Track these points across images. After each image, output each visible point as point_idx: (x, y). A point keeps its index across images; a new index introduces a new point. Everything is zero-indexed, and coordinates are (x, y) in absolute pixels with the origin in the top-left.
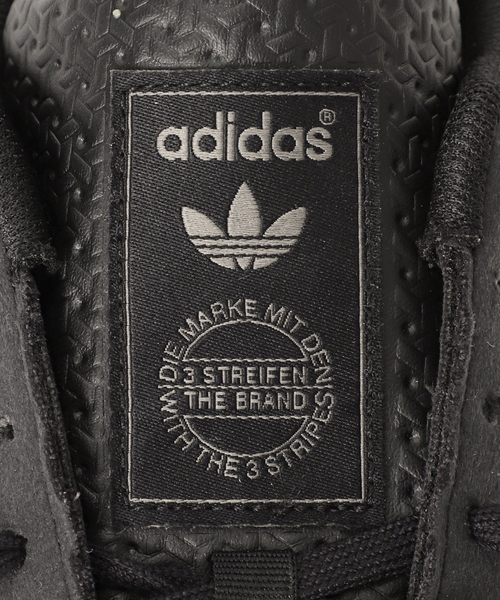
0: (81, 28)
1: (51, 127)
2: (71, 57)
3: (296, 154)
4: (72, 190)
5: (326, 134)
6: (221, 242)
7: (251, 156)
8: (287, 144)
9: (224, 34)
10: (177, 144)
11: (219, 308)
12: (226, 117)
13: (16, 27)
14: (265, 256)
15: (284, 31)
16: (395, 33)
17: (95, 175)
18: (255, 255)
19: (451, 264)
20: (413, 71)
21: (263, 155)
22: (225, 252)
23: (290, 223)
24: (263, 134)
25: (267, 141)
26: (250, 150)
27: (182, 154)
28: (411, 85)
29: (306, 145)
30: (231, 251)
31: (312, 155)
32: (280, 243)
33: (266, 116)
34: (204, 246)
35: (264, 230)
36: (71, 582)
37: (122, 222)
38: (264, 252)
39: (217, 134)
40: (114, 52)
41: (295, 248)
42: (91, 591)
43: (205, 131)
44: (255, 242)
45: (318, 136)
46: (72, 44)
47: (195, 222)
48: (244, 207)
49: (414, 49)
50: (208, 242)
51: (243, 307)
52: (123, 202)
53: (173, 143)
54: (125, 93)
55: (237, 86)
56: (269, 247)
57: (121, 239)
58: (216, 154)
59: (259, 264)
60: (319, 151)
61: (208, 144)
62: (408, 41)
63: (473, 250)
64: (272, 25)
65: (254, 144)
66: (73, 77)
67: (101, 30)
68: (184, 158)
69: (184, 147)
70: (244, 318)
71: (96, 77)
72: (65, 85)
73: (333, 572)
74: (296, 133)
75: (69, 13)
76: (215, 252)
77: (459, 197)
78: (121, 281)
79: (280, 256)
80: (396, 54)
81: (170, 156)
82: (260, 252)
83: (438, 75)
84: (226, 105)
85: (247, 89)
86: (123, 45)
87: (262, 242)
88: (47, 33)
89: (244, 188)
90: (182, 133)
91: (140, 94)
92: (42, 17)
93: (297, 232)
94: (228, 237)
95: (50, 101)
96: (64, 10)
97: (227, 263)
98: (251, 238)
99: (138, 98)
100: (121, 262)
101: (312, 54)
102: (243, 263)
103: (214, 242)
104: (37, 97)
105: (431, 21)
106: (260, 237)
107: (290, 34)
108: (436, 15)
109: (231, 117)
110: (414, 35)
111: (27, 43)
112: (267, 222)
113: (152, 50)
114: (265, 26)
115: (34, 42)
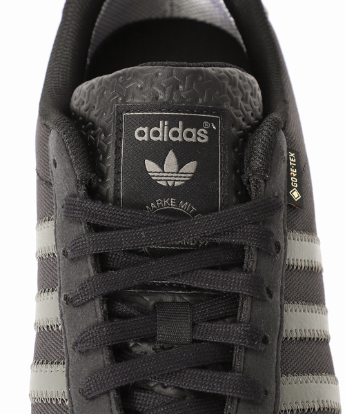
0: (104, 91)
1: (90, 134)
2: (99, 103)
3: (193, 139)
4: (99, 156)
5: (205, 132)
6: (161, 174)
7: (174, 139)
8: (189, 135)
9: (164, 90)
10: (143, 134)
11: (160, 202)
12: (164, 123)
13: (75, 99)
14: (179, 181)
15: (189, 89)
16: (235, 97)
17: (108, 148)
18: (175, 180)
19: (255, 186)
20: (242, 113)
21: (179, 139)
22: (162, 178)
23: (190, 167)
24: (179, 130)
25: (181, 133)
26: (174, 137)
27: (145, 138)
28: (241, 119)
29: (197, 136)
30: (165, 178)
31: (199, 140)
32: (186, 175)
33: (180, 123)
34: (154, 176)
35: (179, 170)
36: (98, 310)
37: (119, 166)
38: (179, 179)
39: (160, 130)
40: (117, 98)
41: (192, 178)
42: (106, 314)
43: (155, 129)
44: (176, 175)
45: (202, 132)
46: (99, 98)
47: (150, 166)
48: (171, 160)
49: (242, 105)
50: (156, 174)
51: (170, 202)
52: (120, 158)
53: (141, 134)
54: (122, 114)
55: (169, 111)
56: (181, 177)
57: (119, 173)
58: (160, 138)
59: (177, 184)
60: (203, 138)
61: (156, 134)
62: (240, 101)
63: (265, 181)
64: (184, 87)
65: (175, 134)
66: (100, 111)
67: (112, 91)
68: (146, 140)
69: (146, 135)
70: (170, 206)
71: (109, 110)
72: (96, 116)
73: (204, 312)
74: (193, 131)
75: (98, 86)
76: (159, 178)
77: (260, 158)
78: (119, 190)
79: (186, 181)
80: (235, 104)
81: (140, 139)
82: (177, 179)
83: (252, 118)
84: (164, 118)
85: (173, 112)
86: (121, 96)
87: (179, 175)
88: (89, 97)
89: (171, 152)
90: (145, 130)
91: (128, 114)
92: (87, 91)
93: (193, 171)
94: (164, 172)
95: (90, 123)
96: (96, 87)
97: (163, 183)
98: (174, 173)
99: (127, 116)
100: (119, 183)
101: (200, 100)
102: (170, 183)
103: (158, 174)
104: (84, 124)
105: (250, 96)
106: (177, 173)
107: (191, 91)
108: (252, 94)
109: (166, 123)
110: (242, 99)
111: (80, 103)
112: (180, 167)
113: (133, 97)
114: (180, 87)
115: (84, 102)
